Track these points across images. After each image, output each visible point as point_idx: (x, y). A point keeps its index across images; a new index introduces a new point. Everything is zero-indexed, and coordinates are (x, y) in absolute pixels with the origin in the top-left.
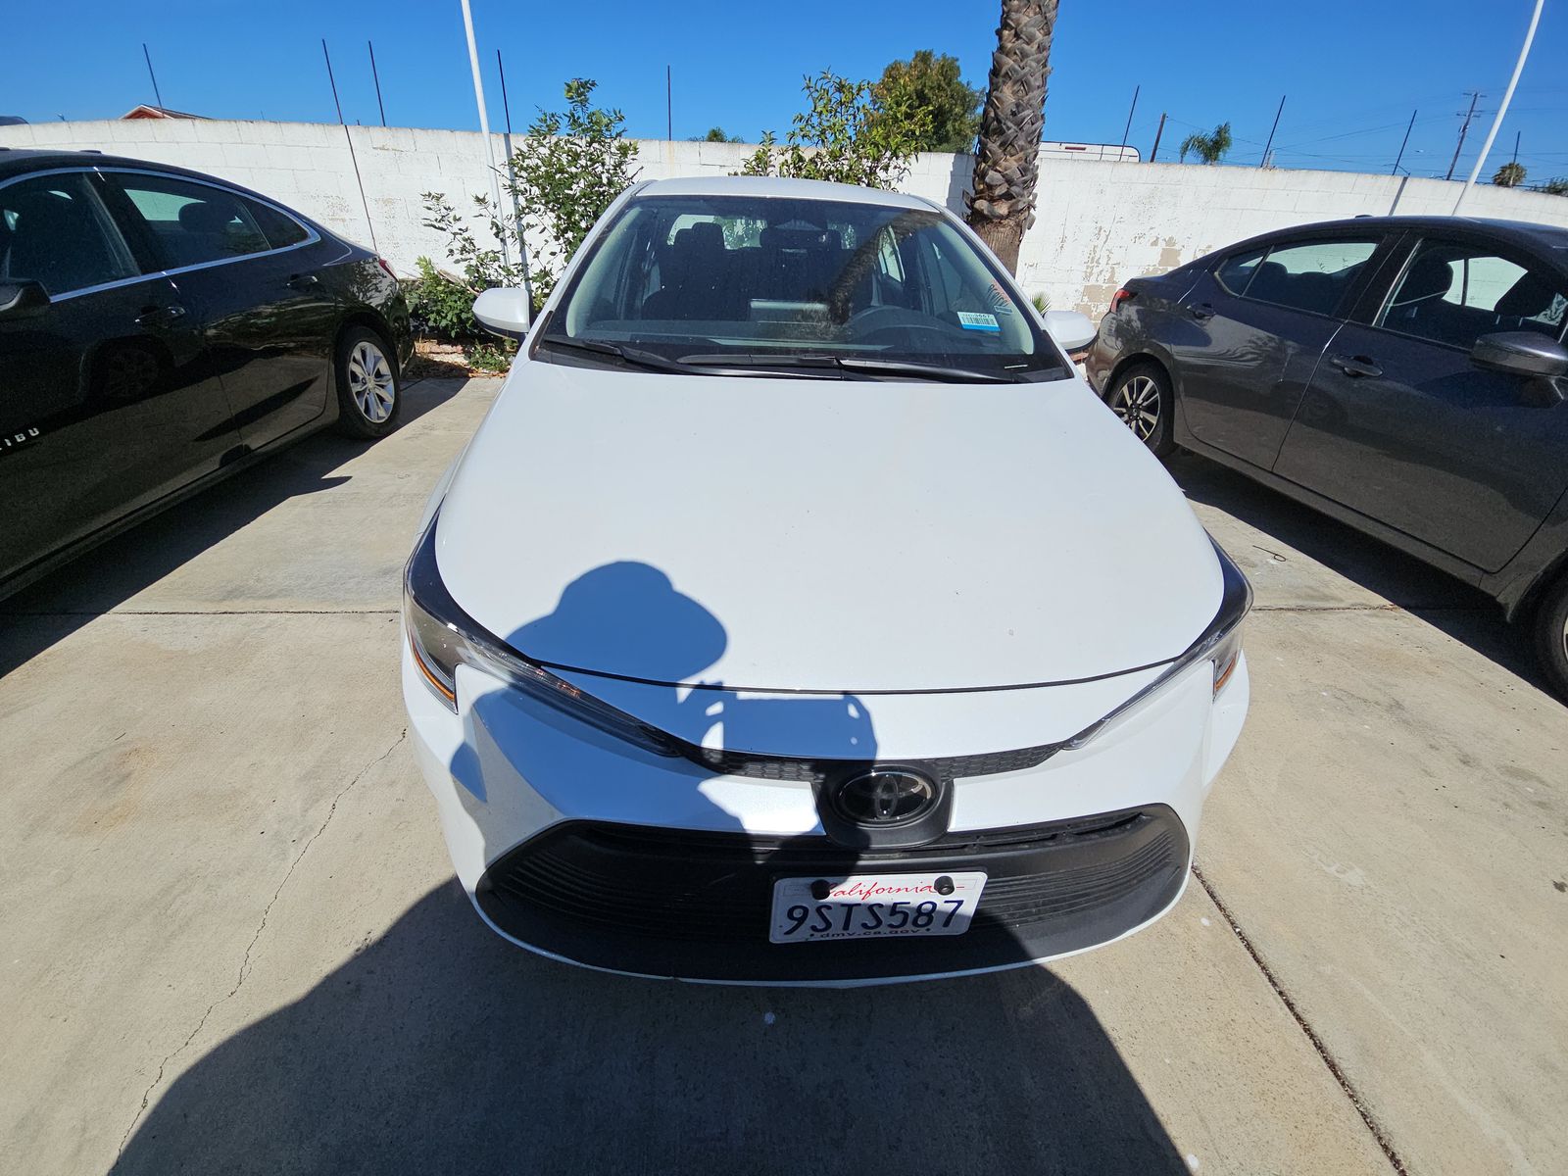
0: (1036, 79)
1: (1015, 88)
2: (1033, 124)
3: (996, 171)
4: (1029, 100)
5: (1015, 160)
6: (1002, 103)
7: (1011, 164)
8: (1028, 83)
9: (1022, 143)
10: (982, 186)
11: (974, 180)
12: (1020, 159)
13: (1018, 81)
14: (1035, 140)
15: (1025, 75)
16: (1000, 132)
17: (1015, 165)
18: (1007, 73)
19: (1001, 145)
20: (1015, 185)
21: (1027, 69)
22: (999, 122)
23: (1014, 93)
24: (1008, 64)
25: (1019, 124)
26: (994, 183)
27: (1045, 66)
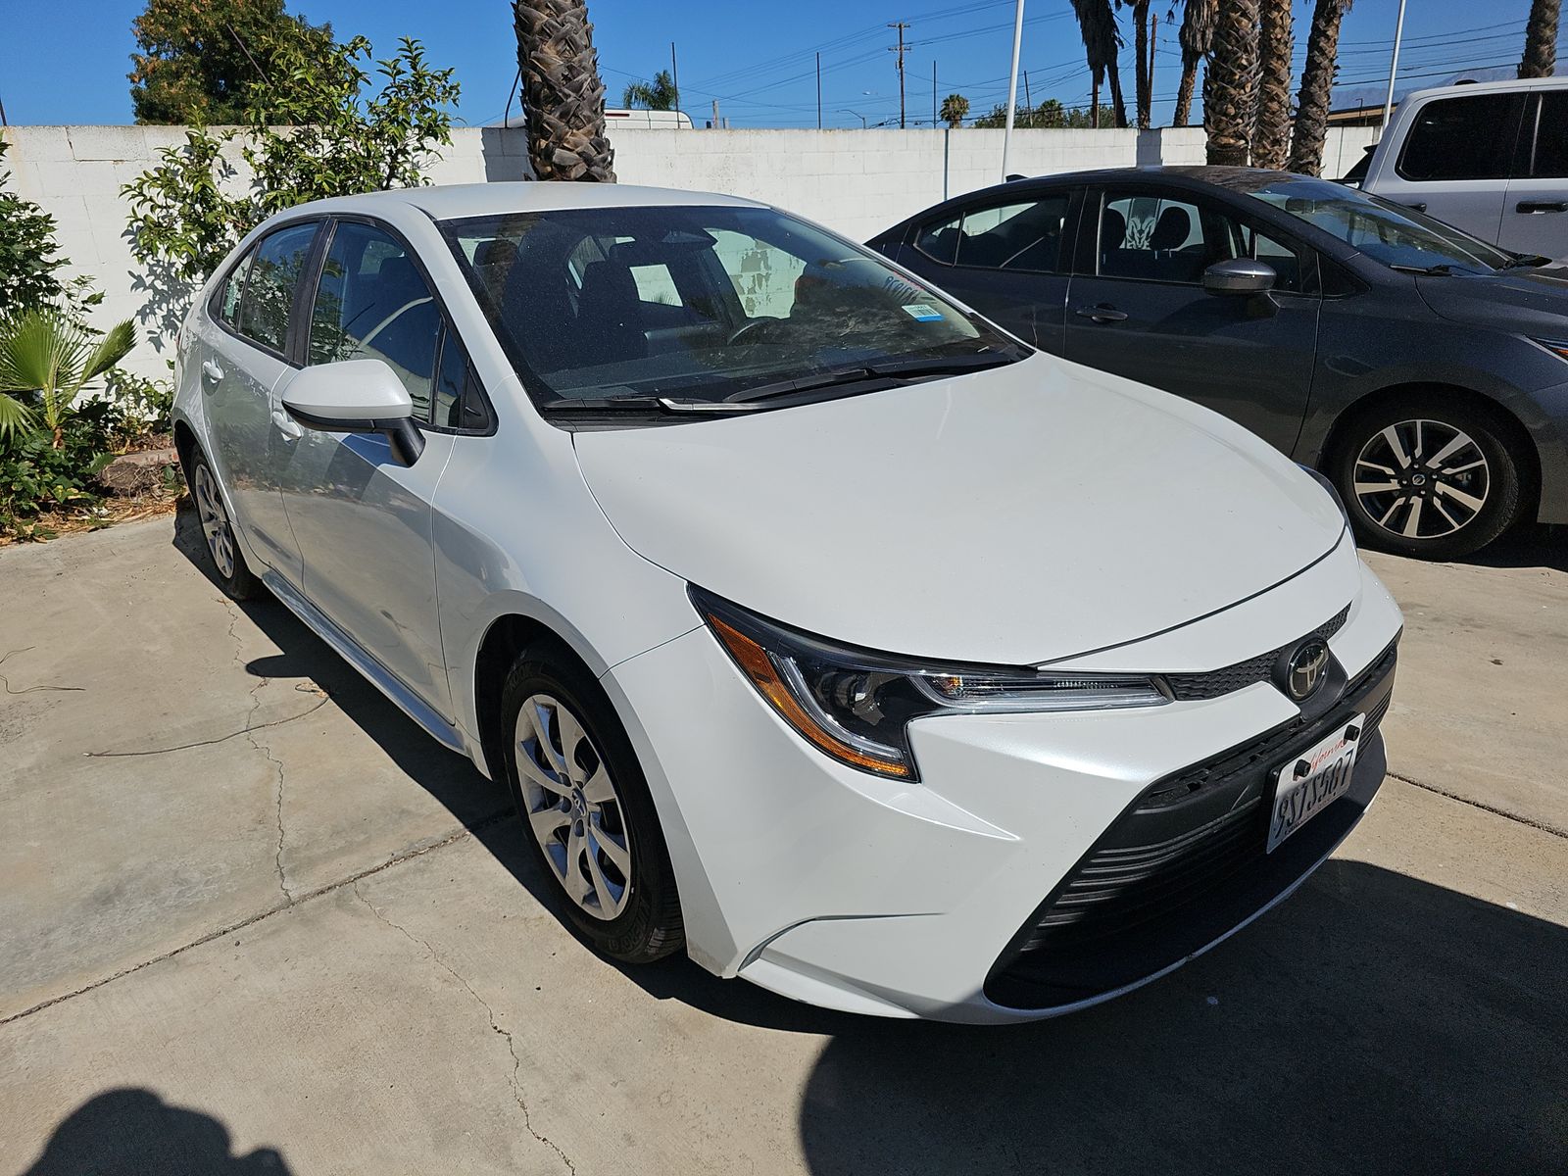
0: (581, 38)
1: (559, 48)
2: (593, 91)
3: (564, 148)
4: (580, 61)
5: (585, 135)
6: (547, 65)
7: (581, 138)
8: (574, 43)
9: (586, 113)
10: (549, 169)
11: (533, 161)
12: (589, 133)
13: (562, 39)
14: (599, 110)
15: (567, 33)
16: (557, 101)
17: (586, 140)
18: (543, 29)
19: (561, 117)
20: (595, 164)
21: (568, 26)
22: (551, 88)
23: (560, 53)
24: (542, 19)
25: (577, 89)
26: (567, 164)
27: (585, 21)
